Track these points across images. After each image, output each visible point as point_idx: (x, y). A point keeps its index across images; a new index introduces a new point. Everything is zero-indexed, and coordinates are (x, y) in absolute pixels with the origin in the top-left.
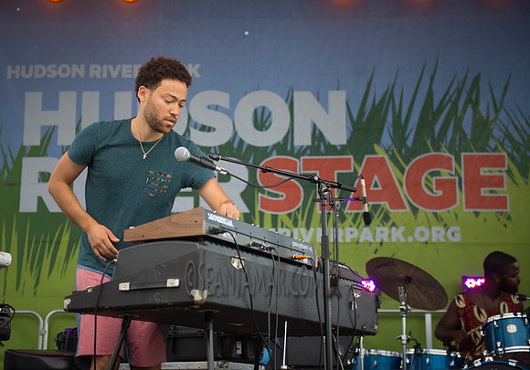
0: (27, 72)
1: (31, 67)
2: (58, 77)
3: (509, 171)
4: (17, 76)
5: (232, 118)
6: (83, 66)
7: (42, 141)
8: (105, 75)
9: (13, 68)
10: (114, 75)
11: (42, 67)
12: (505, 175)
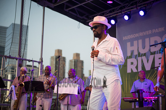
0: (127, 38)
1: (128, 36)
2: (133, 38)
4: (125, 39)
6: (138, 34)
7: (131, 55)
8: (143, 35)
9: (124, 37)
10: (145, 34)
11: (130, 36)
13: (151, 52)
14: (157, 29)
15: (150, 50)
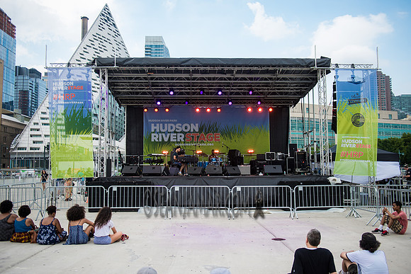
2: (156, 121)
3: (220, 136)
4: (150, 121)
6: (160, 120)
10: (165, 121)
14: (172, 120)
15: (167, 131)
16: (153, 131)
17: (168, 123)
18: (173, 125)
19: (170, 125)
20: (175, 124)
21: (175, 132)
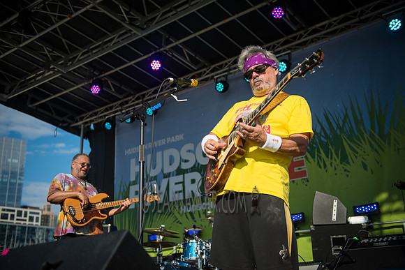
0: (131, 151)
3: (306, 157)
4: (128, 154)
5: (195, 154)
6: (147, 144)
7: (136, 179)
8: (153, 147)
9: (127, 151)
12: (304, 159)
13: (164, 174)
14: (173, 138)
15: (162, 171)
16: (133, 178)
17: (163, 148)
18: (174, 152)
19: (168, 153)
20: (179, 146)
21: (180, 171)
